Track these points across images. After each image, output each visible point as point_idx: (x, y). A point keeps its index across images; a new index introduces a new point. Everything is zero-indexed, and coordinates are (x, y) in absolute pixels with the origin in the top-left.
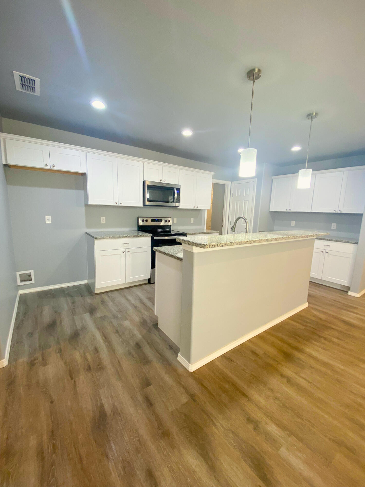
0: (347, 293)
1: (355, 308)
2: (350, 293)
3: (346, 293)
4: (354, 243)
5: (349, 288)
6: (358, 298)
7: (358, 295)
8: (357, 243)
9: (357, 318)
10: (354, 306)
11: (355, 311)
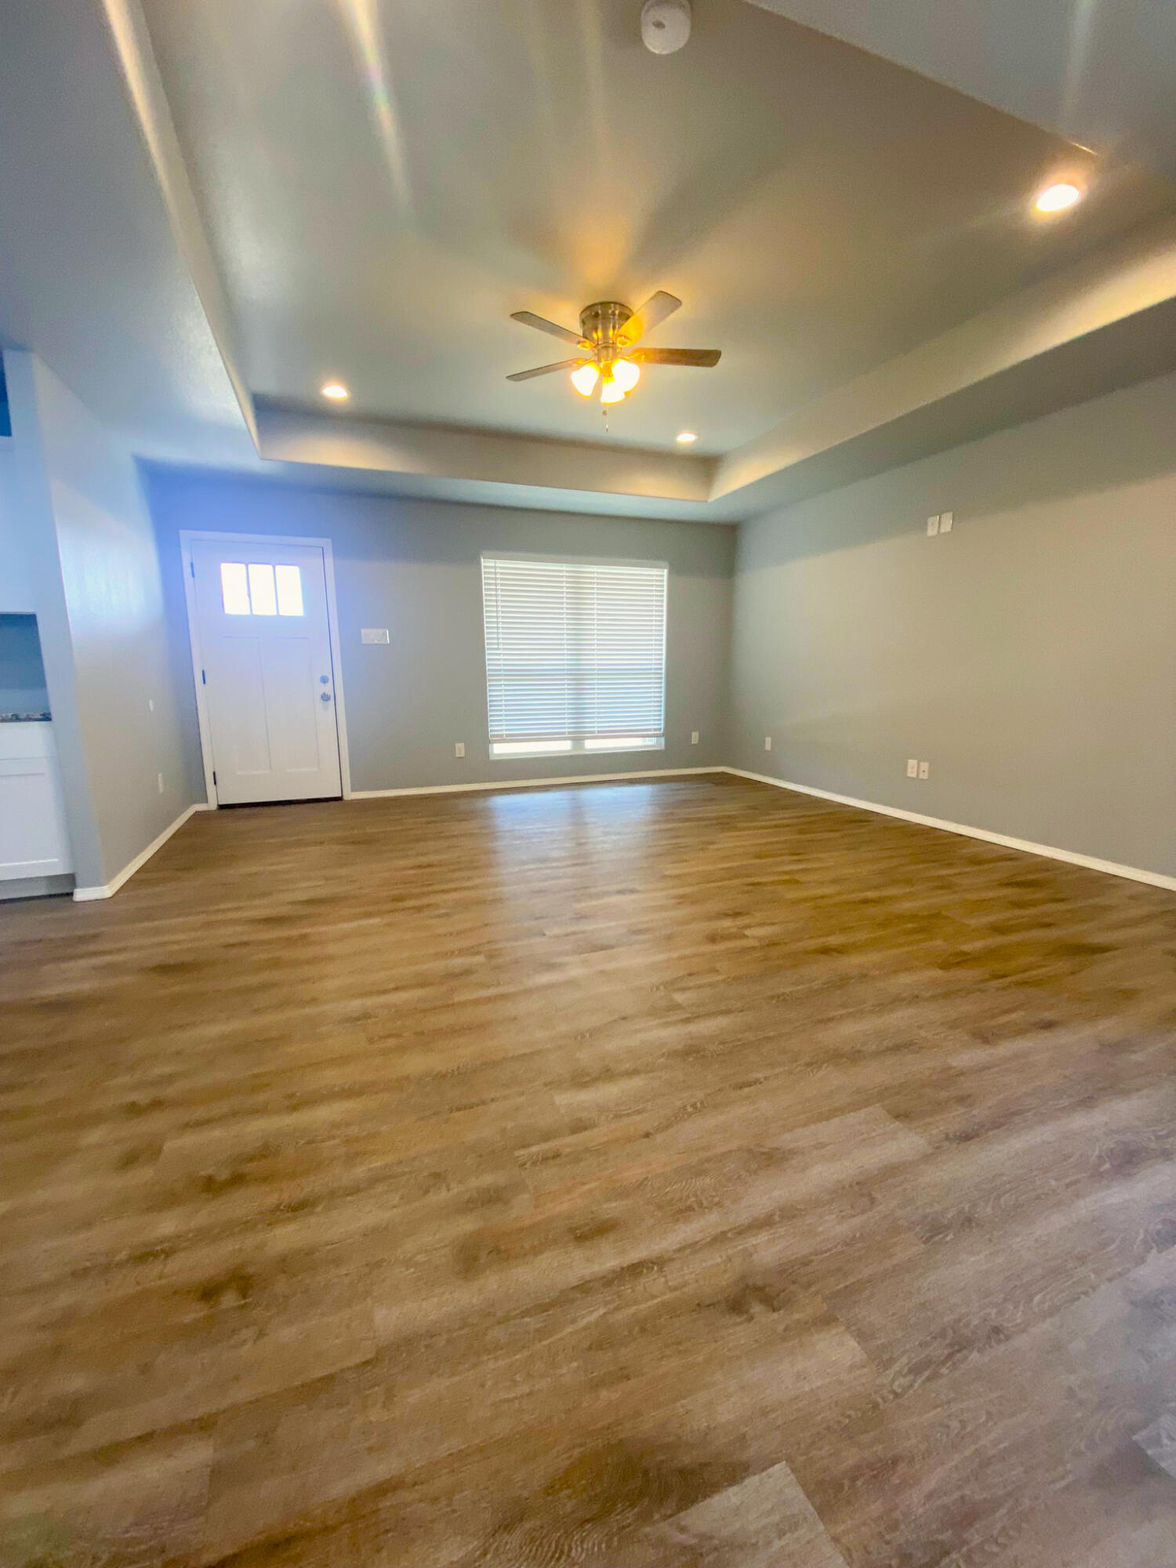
0: (72, 900)
1: (95, 937)
2: (81, 895)
3: (67, 898)
4: (40, 717)
5: (71, 880)
6: (110, 898)
7: (106, 891)
8: (46, 718)
9: (95, 968)
10: (92, 931)
11: (92, 947)
